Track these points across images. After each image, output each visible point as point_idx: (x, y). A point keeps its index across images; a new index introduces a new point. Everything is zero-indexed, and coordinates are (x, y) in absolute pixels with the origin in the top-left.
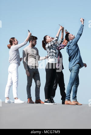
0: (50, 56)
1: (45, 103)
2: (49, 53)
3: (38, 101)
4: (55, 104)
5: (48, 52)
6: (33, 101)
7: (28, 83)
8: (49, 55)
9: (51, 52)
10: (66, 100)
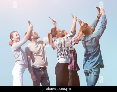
0: (61, 55)
2: (60, 51)
5: (58, 50)
8: (59, 54)
9: (62, 51)
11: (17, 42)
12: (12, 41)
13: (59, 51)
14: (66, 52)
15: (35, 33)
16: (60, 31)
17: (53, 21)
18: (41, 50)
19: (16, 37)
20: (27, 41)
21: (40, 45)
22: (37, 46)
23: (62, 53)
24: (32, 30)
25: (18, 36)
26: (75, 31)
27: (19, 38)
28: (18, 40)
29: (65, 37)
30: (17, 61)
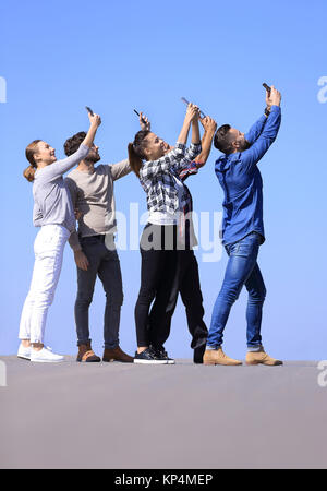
1: (135, 361)
3: (113, 353)
4: (170, 362)
7: (80, 294)
9: (157, 193)
10: (207, 348)
11: (50, 162)
16: (157, 141)
18: (104, 189)
19: (47, 151)
21: (100, 178)
22: (95, 179)
23: (158, 198)
29: (163, 159)
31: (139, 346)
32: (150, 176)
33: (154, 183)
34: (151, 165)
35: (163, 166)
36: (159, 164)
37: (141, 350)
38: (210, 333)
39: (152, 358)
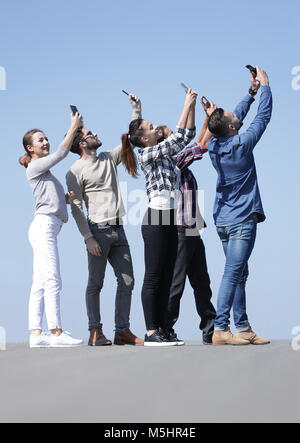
1: (147, 344)
2: (153, 178)
3: (124, 337)
4: (180, 343)
6: (108, 338)
7: (91, 280)
8: (151, 186)
9: (158, 177)
10: (216, 329)
11: (41, 155)
12: (30, 154)
13: (149, 179)
14: (167, 180)
15: (90, 133)
16: (152, 128)
17: (133, 99)
19: (40, 144)
20: (66, 154)
21: (103, 164)
23: (158, 183)
24: (82, 127)
25: (45, 142)
26: (193, 129)
27: (47, 147)
28: (45, 152)
29: (162, 143)
30: (39, 205)
31: (148, 329)
32: (150, 161)
33: (154, 168)
34: (151, 150)
35: (164, 150)
36: (160, 148)
37: (151, 333)
38: (218, 314)
39: (162, 340)
